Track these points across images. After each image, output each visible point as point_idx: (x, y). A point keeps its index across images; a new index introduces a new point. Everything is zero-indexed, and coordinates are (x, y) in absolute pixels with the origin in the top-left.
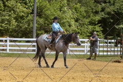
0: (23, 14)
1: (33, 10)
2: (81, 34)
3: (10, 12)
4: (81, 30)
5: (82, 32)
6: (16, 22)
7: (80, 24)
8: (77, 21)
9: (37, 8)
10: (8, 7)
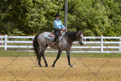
0: (54, 11)
1: (64, 7)
2: (115, 32)
3: (40, 8)
4: (115, 27)
5: (116, 30)
6: (46, 19)
7: (114, 21)
8: (110, 17)
9: (68, 5)
10: (38, 3)
